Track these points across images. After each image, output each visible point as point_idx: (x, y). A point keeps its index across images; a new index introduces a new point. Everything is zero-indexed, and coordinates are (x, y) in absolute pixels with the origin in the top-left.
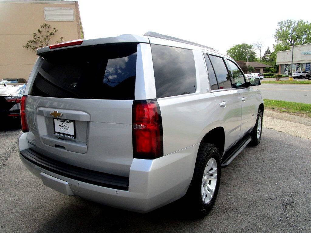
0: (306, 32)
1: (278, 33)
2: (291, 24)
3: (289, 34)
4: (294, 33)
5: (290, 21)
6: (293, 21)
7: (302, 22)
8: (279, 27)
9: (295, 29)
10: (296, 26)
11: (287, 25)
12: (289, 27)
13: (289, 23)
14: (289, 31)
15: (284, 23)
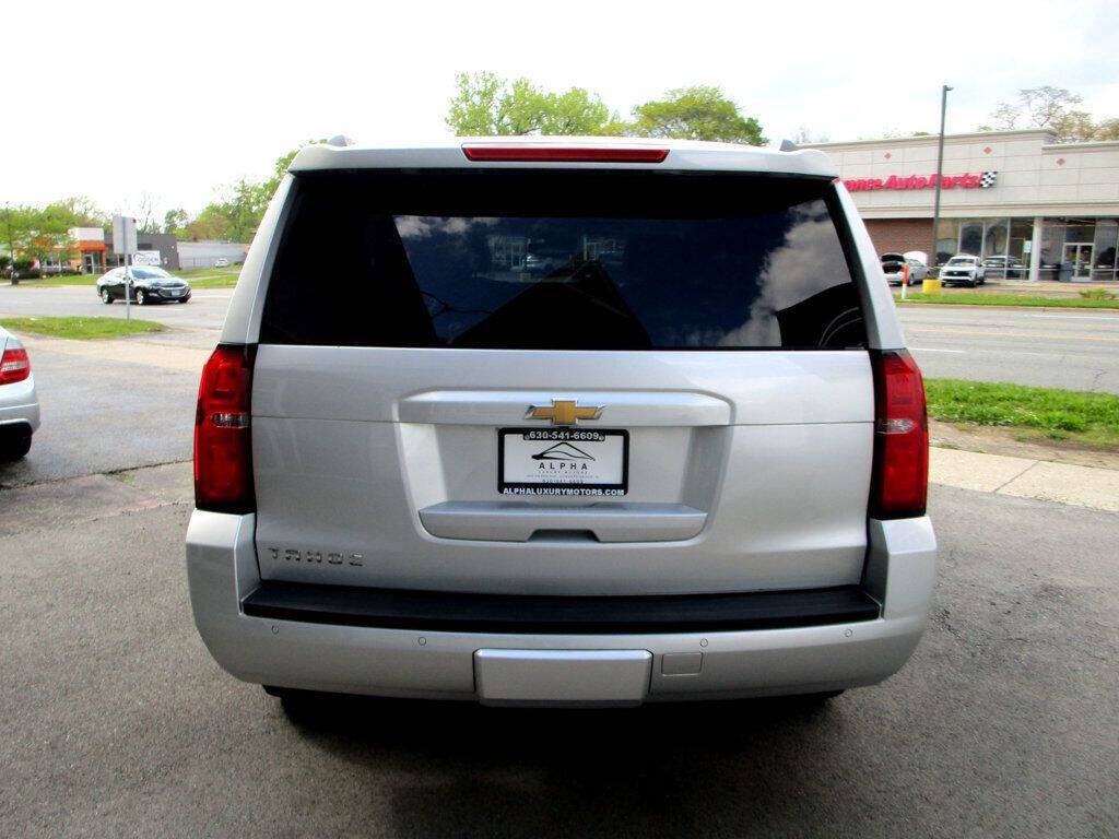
0: (539, 120)
1: (457, 114)
2: (494, 86)
3: (491, 122)
4: (506, 120)
5: (492, 75)
6: (500, 77)
7: (526, 85)
8: (458, 94)
9: (507, 104)
10: (509, 97)
11: (482, 89)
12: (487, 95)
13: (489, 84)
14: (490, 111)
15: (472, 81)
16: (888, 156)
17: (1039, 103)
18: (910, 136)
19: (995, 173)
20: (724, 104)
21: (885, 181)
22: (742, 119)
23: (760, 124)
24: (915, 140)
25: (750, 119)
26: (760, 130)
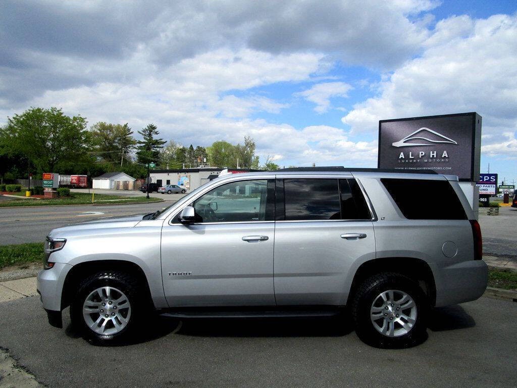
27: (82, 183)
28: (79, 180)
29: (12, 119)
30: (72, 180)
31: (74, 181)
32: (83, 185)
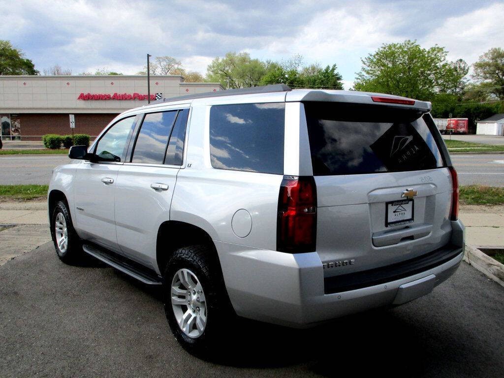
16: (112, 83)
17: (164, 63)
18: (107, 75)
19: (161, 94)
20: (12, 51)
21: (112, 95)
22: (22, 60)
23: (33, 63)
24: (108, 77)
25: (28, 60)
26: (33, 66)
27: (461, 128)
28: (457, 124)
29: (365, 60)
30: (449, 124)
31: (452, 126)
32: (462, 130)
